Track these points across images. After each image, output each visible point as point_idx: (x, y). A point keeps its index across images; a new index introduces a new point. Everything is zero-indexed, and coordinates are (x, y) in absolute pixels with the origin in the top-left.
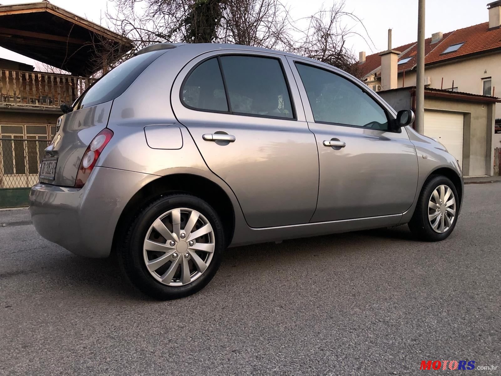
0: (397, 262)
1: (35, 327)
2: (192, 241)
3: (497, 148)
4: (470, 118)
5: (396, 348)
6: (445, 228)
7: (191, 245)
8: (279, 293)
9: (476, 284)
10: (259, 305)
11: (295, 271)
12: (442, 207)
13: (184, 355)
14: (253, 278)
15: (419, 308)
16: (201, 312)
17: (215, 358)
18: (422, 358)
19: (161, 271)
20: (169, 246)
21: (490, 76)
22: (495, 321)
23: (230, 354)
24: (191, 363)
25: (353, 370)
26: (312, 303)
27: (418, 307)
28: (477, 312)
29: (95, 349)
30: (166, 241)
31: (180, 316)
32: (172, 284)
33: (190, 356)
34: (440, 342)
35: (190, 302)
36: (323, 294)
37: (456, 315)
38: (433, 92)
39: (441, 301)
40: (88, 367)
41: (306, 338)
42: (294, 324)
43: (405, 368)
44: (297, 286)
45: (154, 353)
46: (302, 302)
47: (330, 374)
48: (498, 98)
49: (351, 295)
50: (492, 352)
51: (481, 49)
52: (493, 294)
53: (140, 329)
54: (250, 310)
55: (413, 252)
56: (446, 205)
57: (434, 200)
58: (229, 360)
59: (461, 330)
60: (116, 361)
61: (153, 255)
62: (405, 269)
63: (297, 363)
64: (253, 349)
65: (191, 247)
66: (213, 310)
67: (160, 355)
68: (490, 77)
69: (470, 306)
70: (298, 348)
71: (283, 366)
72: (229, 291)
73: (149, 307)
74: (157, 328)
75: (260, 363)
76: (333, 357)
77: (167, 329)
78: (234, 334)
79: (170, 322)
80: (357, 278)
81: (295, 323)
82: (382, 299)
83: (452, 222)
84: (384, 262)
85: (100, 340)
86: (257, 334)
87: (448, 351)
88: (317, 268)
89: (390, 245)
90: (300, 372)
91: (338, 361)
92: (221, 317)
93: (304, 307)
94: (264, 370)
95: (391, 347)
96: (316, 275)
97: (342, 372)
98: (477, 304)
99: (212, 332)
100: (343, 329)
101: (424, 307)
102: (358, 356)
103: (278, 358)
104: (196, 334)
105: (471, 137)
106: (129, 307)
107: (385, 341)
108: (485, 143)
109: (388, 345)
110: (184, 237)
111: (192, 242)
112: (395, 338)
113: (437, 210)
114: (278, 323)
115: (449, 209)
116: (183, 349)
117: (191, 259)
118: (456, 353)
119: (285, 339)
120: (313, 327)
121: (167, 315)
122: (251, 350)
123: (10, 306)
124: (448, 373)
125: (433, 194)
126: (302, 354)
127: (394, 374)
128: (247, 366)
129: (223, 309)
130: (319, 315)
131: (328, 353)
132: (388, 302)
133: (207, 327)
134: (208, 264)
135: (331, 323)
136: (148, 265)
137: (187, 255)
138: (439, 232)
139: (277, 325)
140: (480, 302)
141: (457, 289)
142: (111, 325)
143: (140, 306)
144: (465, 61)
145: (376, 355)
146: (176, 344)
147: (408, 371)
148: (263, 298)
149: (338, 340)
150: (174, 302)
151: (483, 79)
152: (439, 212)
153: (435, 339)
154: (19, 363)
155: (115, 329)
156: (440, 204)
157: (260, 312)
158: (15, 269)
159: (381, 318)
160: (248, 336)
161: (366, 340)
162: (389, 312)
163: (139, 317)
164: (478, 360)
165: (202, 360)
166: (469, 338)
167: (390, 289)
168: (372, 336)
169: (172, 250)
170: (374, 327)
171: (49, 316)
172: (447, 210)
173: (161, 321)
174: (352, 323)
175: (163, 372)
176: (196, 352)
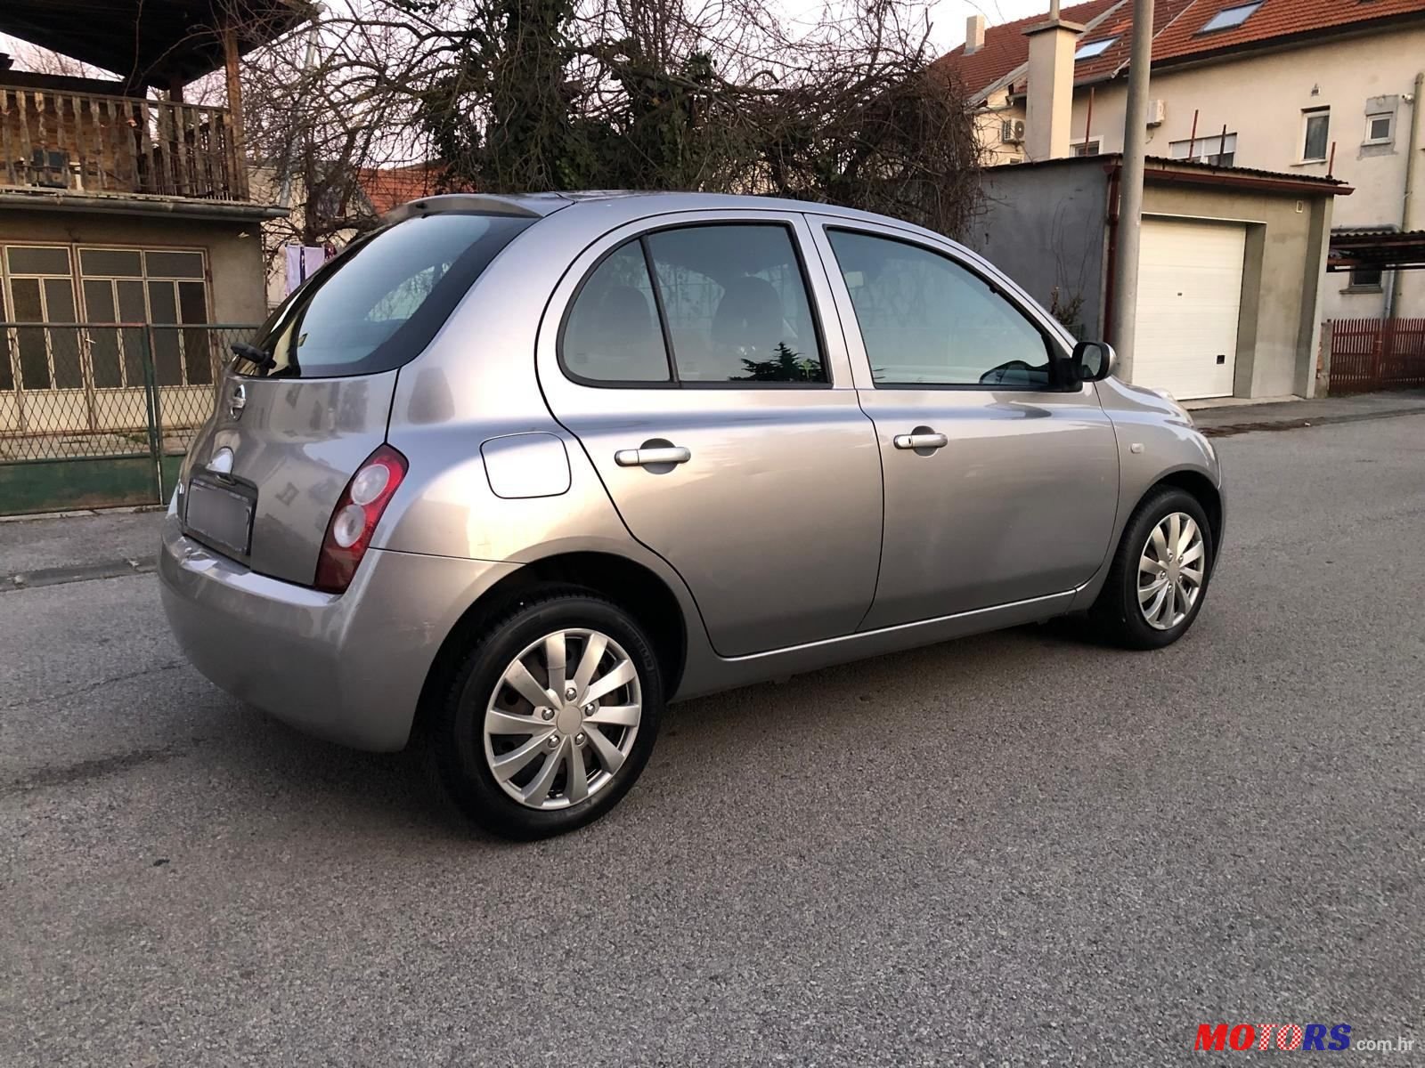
0: (1057, 719)
1: (250, 918)
2: (591, 704)
3: (1329, 321)
4: (1264, 240)
5: (1055, 963)
6: (1176, 617)
7: (588, 714)
8: (792, 816)
9: (1235, 782)
10: (749, 852)
11: (820, 747)
12: (1172, 568)
13: (609, 990)
14: (725, 771)
15: (1107, 854)
16: (619, 873)
17: (677, 997)
18: (1108, 988)
19: (524, 777)
20: (540, 721)
21: (1326, 104)
22: (1267, 889)
23: (707, 986)
24: (627, 1009)
25: (969, 1020)
26: (868, 845)
27: (1104, 853)
28: (1230, 866)
29: (407, 979)
30: (533, 708)
31: (575, 886)
32: (548, 805)
33: (622, 994)
34: (1148, 947)
35: (589, 845)
36: (891, 818)
37: (1185, 872)
38: (1167, 169)
39: (1155, 834)
40: (407, 1024)
41: (864, 941)
42: (834, 904)
43: (1075, 1011)
44: (830, 793)
45: (542, 985)
46: (847, 843)
47: (922, 1029)
48: (1341, 182)
49: (955, 820)
50: (1254, 971)
51: (1307, 25)
52: (1270, 814)
53: (492, 923)
54: (730, 866)
55: (1097, 686)
56: (1180, 562)
57: (1152, 552)
58: (707, 1001)
59: (1193, 914)
60: (464, 1007)
61: (505, 743)
62: (1078, 741)
63: (852, 1006)
64: (754, 973)
65: (589, 719)
66: (647, 867)
67: (556, 991)
68: (1327, 108)
69: (1216, 847)
70: (850, 968)
71: (823, 1014)
72: (675, 811)
73: (498, 861)
74: (531, 920)
75: (774, 1008)
76: (926, 988)
77: (554, 921)
78: (706, 931)
79: (556, 903)
80: (966, 768)
81: (836, 901)
82: (1026, 830)
83: (1192, 601)
84: (1028, 717)
85: (410, 955)
86: (757, 931)
87: (1163, 968)
88: (871, 739)
89: (1042, 660)
90: (860, 1026)
91: (937, 999)
92: (668, 887)
93: (852, 857)
94: (785, 1025)
95: (1046, 961)
96: (871, 761)
97: (947, 1024)
98: (1233, 842)
99: (657, 927)
100: (942, 916)
101: (1117, 852)
102: (979, 986)
103: (809, 994)
104: (623, 935)
105: (1262, 292)
106: (450, 860)
107: (1034, 947)
108: (1297, 306)
109: (1038, 956)
110: (574, 696)
111: (590, 708)
112: (1053, 938)
113: (1158, 576)
114: (800, 900)
115: (1188, 572)
116: (602, 976)
117: (588, 746)
118: (1179, 973)
119: (820, 945)
120: (876, 911)
121: (543, 882)
122: (751, 975)
123: (164, 861)
124: (1160, 1023)
125: (1152, 538)
126: (860, 983)
127: (1050, 1027)
128: (748, 1015)
129: (669, 863)
130: (887, 879)
131: (914, 979)
132: (1039, 841)
133: (643, 916)
134: (625, 753)
135: (914, 901)
136: (495, 768)
137: (580, 736)
138: (1162, 627)
139: (799, 906)
140: (1239, 836)
141: (1191, 801)
142: (422, 913)
143: (476, 858)
144: (1264, 56)
145: (1015, 982)
146: (584, 963)
147: (1079, 1020)
148: (756, 831)
149: (934, 946)
150: (552, 845)
151: (1305, 111)
152: (1165, 580)
153: (1137, 939)
154: (252, 1018)
155: (435, 924)
156: (1167, 561)
157: (754, 872)
158: (129, 748)
159: (1023, 886)
160: (739, 938)
161: (994, 945)
162: (1040, 867)
163: (482, 889)
164: (1224, 992)
165: (650, 1002)
166: (1208, 934)
167: (1042, 801)
168: (1005, 934)
169: (546, 729)
170: (1010, 911)
171: (271, 889)
172: (1182, 574)
173: (535, 899)
174: (961, 899)
175: (572, 1032)
176: (631, 982)
